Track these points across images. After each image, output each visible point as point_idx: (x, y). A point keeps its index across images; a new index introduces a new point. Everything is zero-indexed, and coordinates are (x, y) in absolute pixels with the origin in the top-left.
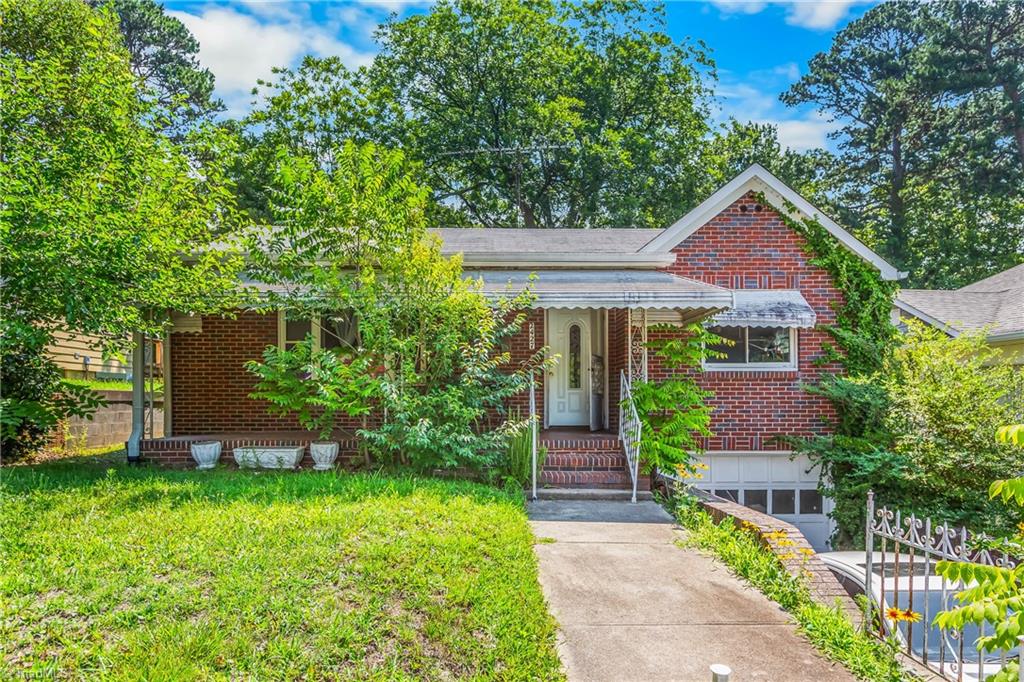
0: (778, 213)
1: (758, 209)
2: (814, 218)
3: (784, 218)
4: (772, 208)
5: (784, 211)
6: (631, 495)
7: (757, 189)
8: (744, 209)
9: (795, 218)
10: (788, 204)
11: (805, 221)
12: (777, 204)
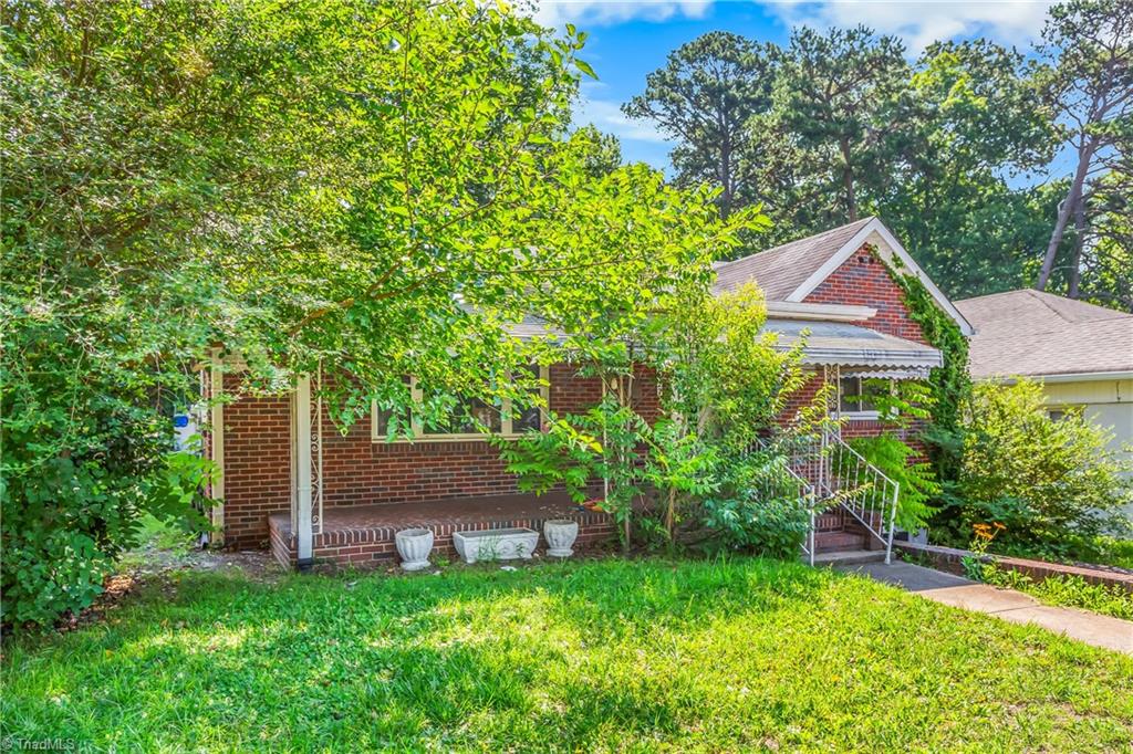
0: (886, 267)
1: (872, 261)
2: (916, 275)
3: (889, 272)
4: (882, 262)
5: (891, 265)
6: (885, 556)
7: (872, 243)
8: (861, 260)
9: (899, 272)
10: (896, 259)
11: (905, 276)
12: (886, 257)
